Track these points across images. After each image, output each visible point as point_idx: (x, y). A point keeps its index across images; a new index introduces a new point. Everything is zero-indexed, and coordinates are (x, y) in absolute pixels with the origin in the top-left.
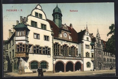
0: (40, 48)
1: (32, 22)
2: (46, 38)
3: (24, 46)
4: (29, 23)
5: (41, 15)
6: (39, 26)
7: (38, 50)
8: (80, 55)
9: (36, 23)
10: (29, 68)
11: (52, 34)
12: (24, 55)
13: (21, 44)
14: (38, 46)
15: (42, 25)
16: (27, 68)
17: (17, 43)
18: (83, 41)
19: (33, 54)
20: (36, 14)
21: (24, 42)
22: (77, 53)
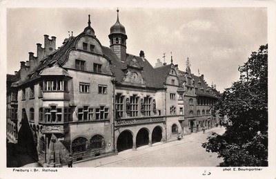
0: (91, 110)
1: (77, 61)
2: (102, 89)
3: (59, 109)
6: (89, 67)
8: (160, 111)
9: (83, 62)
12: (60, 130)
13: (54, 107)
14: (86, 107)
15: (95, 65)
19: (78, 123)
22: (155, 108)
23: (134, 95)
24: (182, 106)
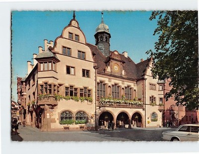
0: (76, 89)
1: (64, 48)
2: (86, 73)
4: (59, 49)
5: (77, 36)
7: (72, 92)
9: (69, 49)
10: (57, 121)
11: (94, 67)
12: (51, 101)
13: (46, 83)
14: (72, 87)
15: (79, 52)
17: (41, 82)
18: (146, 77)
20: (71, 34)
21: (51, 81)
23: (116, 84)
24: (162, 96)
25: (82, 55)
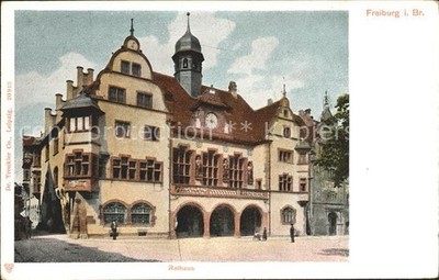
0: (133, 163)
1: (112, 89)
3: (86, 158)
4: (103, 92)
5: (137, 67)
6: (131, 98)
7: (125, 170)
8: (259, 183)
9: (122, 91)
10: (98, 221)
11: (167, 122)
12: (86, 185)
13: (78, 154)
14: (125, 159)
15: (140, 95)
16: (94, 222)
17: (70, 150)
19: (112, 180)
20: (125, 64)
21: (88, 149)
22: (251, 177)
23: (211, 152)
24: (306, 175)
25: (144, 101)
